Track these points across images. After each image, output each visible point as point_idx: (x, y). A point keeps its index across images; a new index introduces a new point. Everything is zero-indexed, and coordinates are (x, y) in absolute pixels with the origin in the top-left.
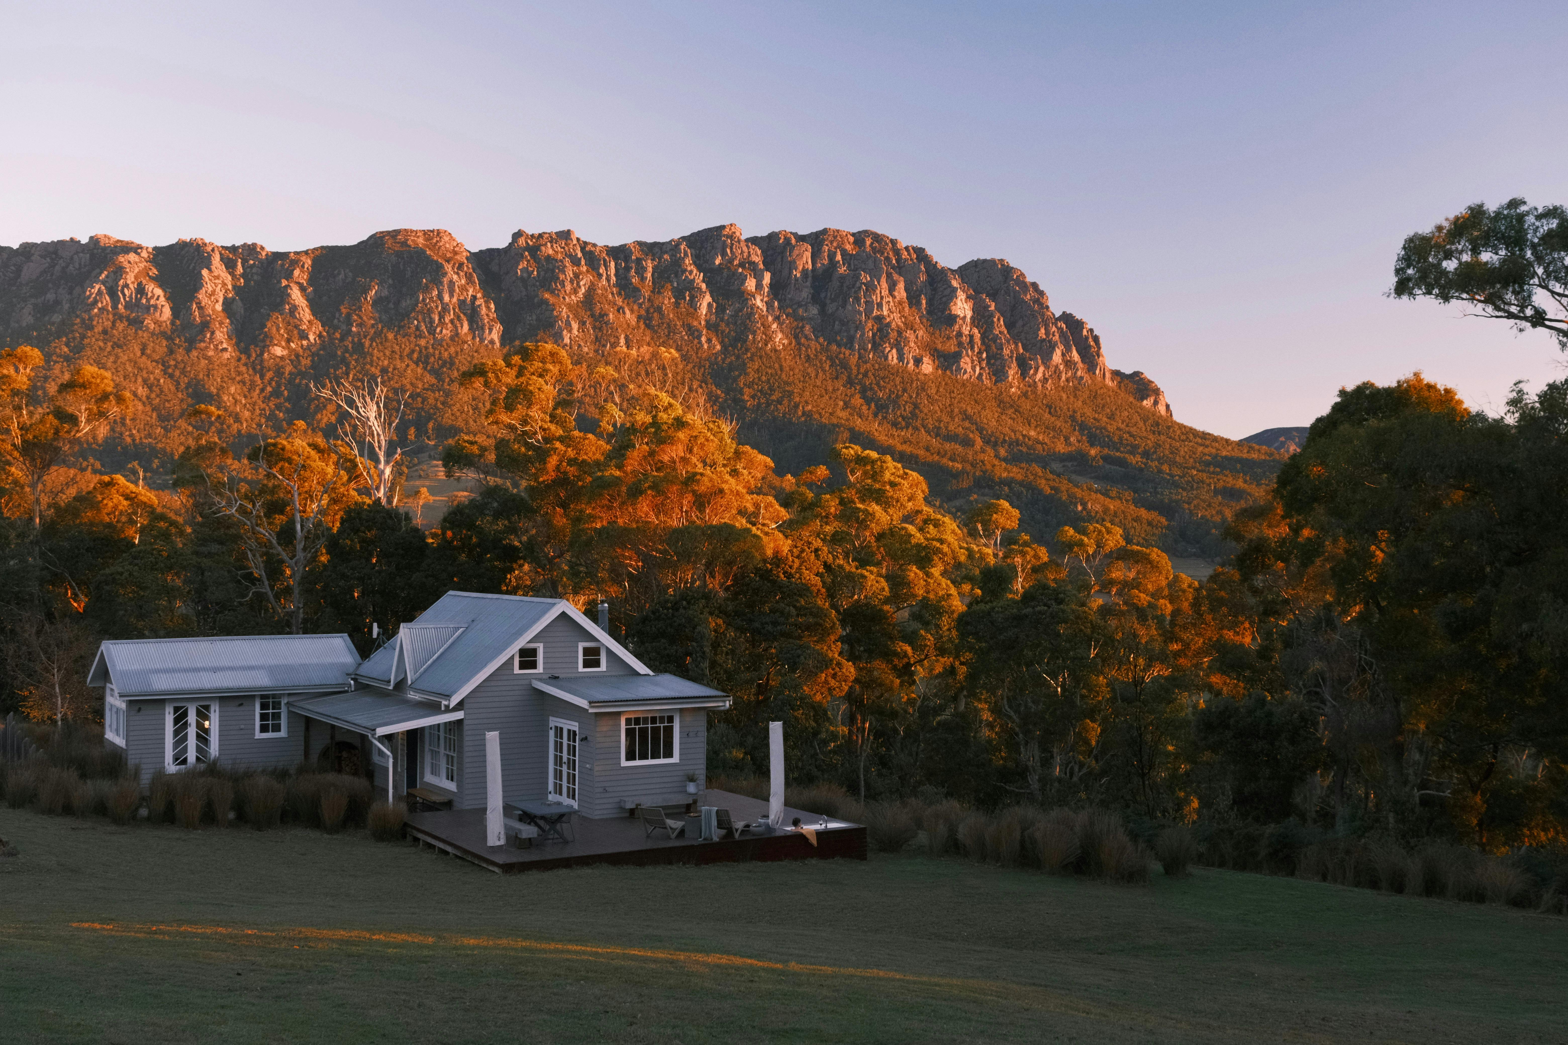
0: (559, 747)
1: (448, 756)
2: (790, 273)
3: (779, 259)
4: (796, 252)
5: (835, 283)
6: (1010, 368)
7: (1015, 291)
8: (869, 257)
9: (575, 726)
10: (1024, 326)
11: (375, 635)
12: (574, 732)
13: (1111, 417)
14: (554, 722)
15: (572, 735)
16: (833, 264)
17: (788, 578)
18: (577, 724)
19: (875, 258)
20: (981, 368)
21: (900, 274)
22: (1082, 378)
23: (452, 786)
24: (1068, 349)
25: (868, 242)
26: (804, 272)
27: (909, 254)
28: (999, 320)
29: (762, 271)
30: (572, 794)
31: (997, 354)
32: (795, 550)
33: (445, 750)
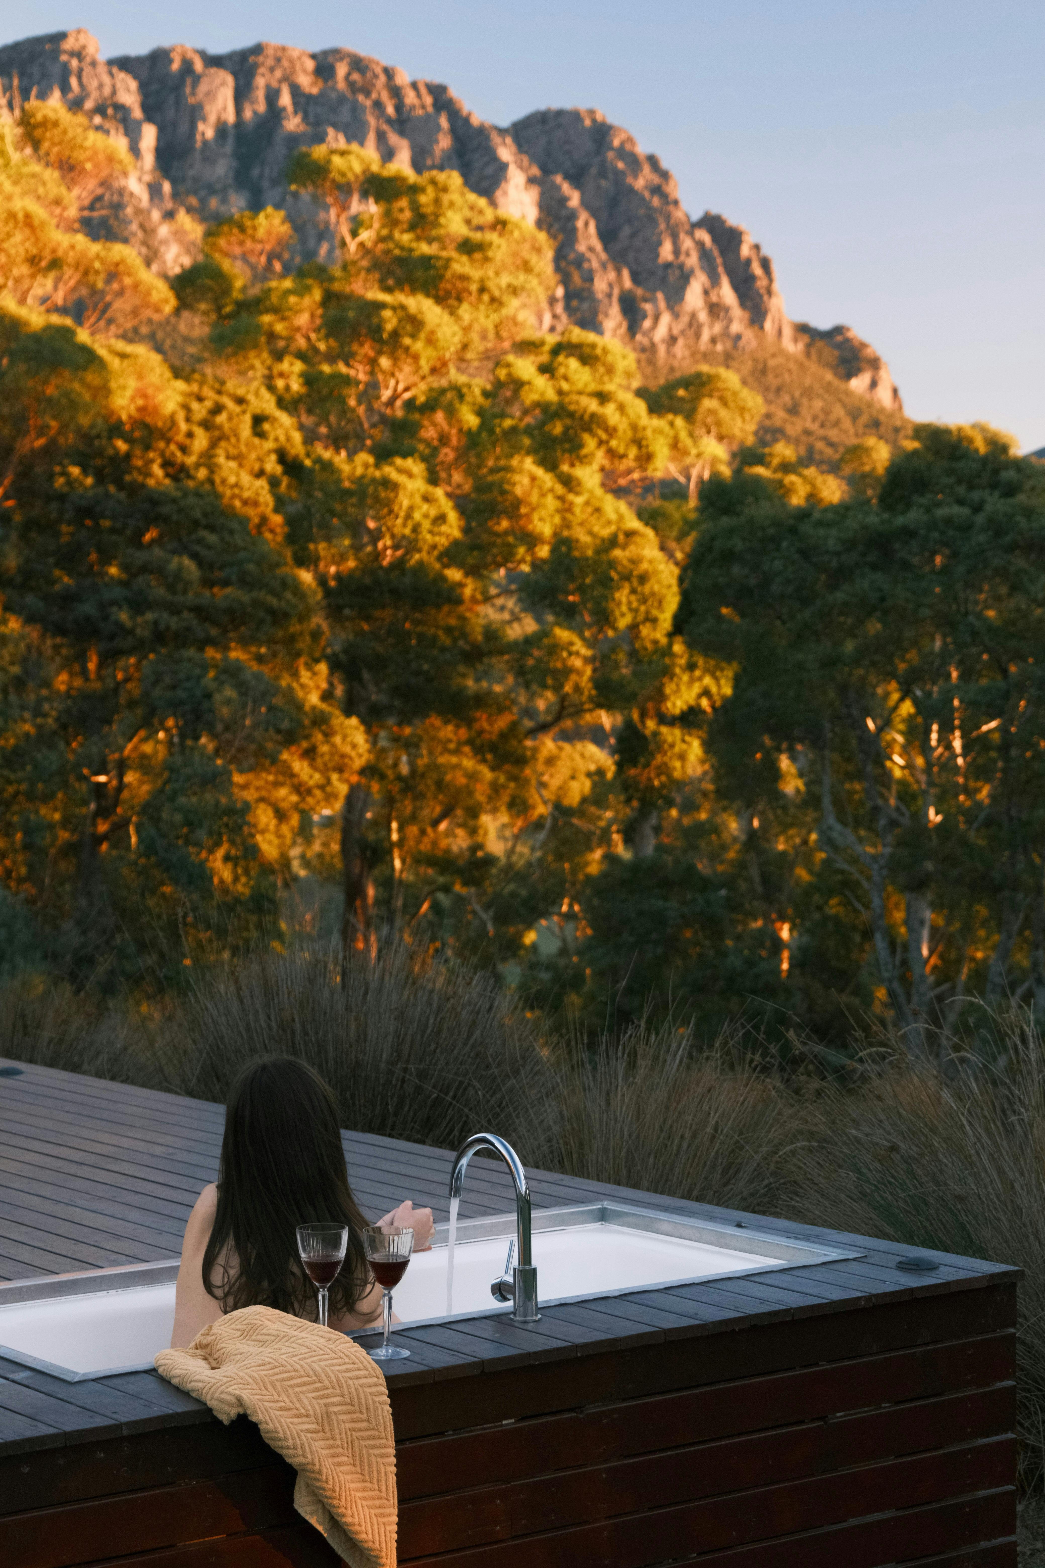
2: (193, 128)
3: (171, 99)
4: (203, 88)
5: (279, 150)
6: (606, 315)
7: (617, 172)
8: (342, 99)
10: (633, 235)
13: (793, 410)
16: (274, 113)
17: (175, 478)
19: (356, 101)
20: (555, 316)
21: (402, 133)
22: (738, 337)
24: (715, 281)
25: (342, 70)
26: (222, 130)
27: (419, 95)
28: (586, 224)
29: (138, 124)
31: (583, 290)
32: (195, 405)
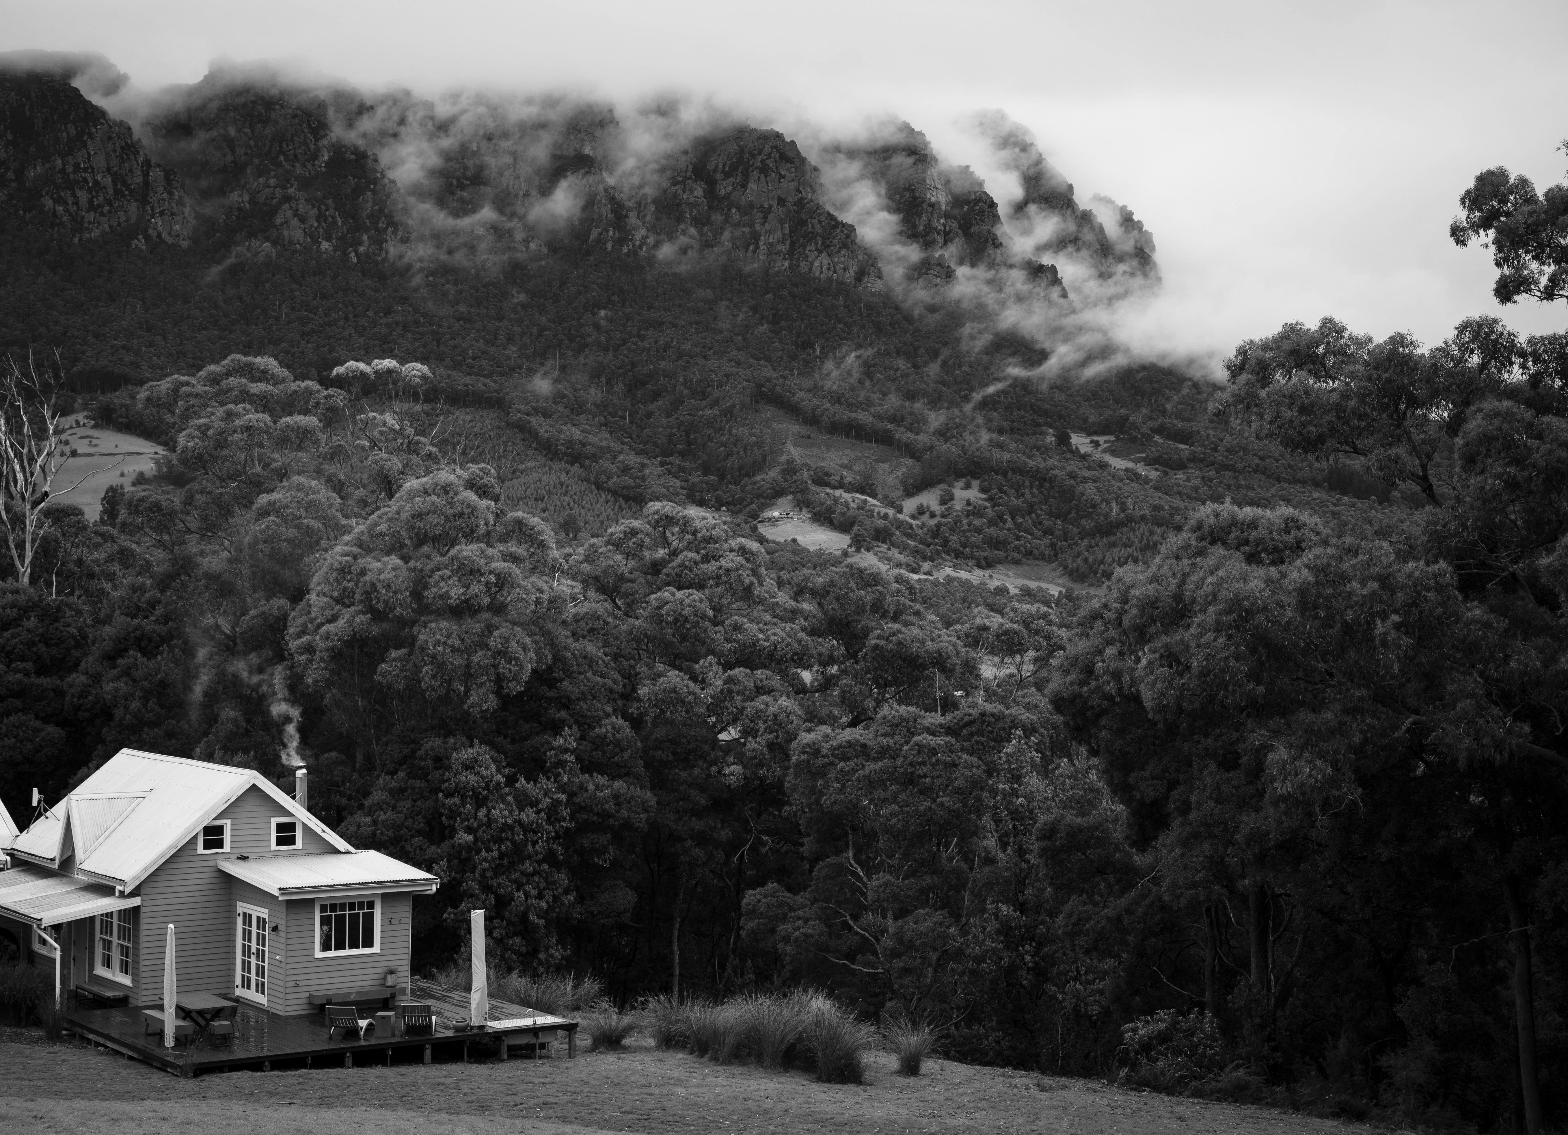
0: (247, 935)
1: (122, 946)
9: (264, 913)
11: (35, 803)
12: (264, 919)
14: (242, 907)
15: (261, 922)
18: (267, 911)
23: (126, 980)
30: (260, 988)
33: (119, 939)
